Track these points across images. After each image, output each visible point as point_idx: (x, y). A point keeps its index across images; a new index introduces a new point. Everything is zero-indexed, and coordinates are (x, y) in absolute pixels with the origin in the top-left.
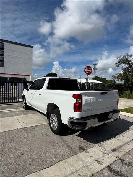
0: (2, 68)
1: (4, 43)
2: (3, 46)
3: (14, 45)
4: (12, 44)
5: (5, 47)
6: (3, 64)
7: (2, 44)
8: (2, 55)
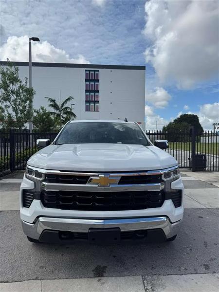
1: (98, 71)
2: (98, 75)
6: (98, 107)
7: (96, 72)
8: (96, 91)
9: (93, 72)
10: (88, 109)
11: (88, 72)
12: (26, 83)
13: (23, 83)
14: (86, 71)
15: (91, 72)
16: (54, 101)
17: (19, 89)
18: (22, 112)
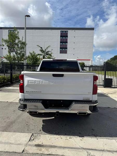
0: (65, 54)
1: (67, 31)
2: (67, 33)
3: (76, 31)
4: (75, 30)
5: (69, 35)
6: (66, 51)
7: (66, 32)
8: (66, 42)
9: (65, 32)
10: (61, 52)
11: (62, 32)
12: (22, 39)
13: (21, 39)
14: (61, 31)
15: (64, 32)
16: (41, 48)
17: (18, 43)
18: (20, 54)
